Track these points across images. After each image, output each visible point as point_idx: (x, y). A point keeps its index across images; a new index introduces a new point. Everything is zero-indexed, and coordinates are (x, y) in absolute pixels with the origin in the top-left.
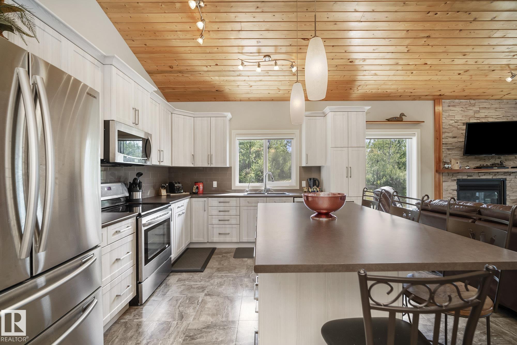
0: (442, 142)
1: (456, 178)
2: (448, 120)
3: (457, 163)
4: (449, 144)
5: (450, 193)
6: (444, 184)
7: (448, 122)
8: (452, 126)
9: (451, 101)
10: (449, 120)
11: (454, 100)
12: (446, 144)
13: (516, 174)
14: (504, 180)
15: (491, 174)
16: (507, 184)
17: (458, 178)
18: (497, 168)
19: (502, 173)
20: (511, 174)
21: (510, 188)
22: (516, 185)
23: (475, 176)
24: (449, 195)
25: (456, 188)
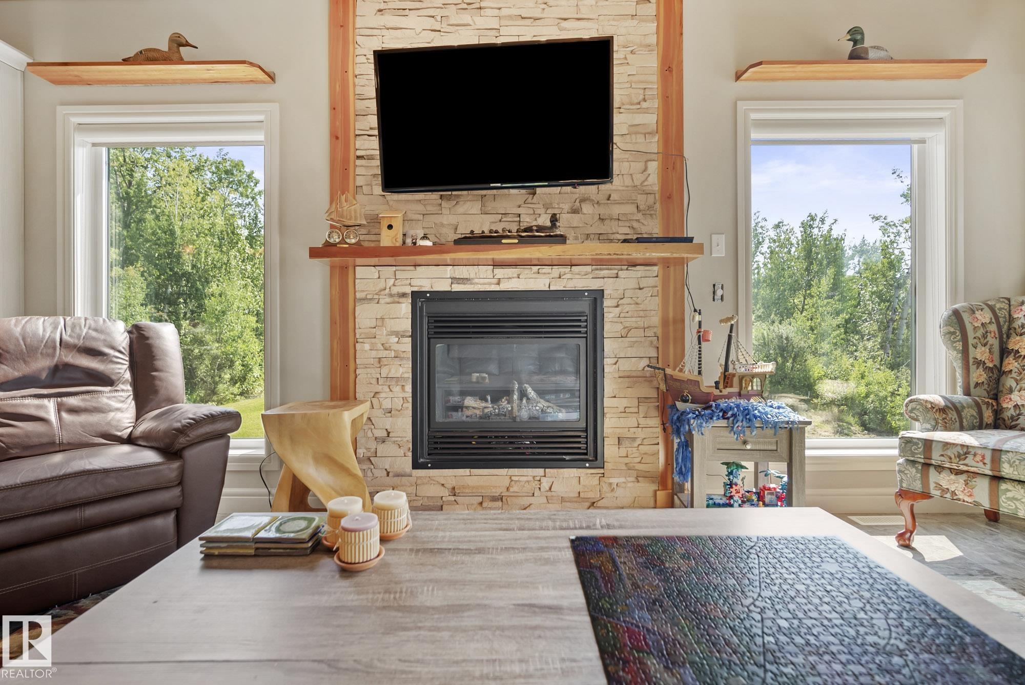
0: (356, 150)
1: (408, 290)
3: (390, 226)
5: (385, 347)
6: (363, 310)
13: (639, 274)
14: (597, 297)
15: (544, 271)
16: (605, 310)
17: (415, 289)
18: (516, 241)
19: (589, 268)
20: (623, 273)
21: (619, 326)
22: (643, 313)
23: (483, 281)
24: (383, 354)
25: (407, 325)
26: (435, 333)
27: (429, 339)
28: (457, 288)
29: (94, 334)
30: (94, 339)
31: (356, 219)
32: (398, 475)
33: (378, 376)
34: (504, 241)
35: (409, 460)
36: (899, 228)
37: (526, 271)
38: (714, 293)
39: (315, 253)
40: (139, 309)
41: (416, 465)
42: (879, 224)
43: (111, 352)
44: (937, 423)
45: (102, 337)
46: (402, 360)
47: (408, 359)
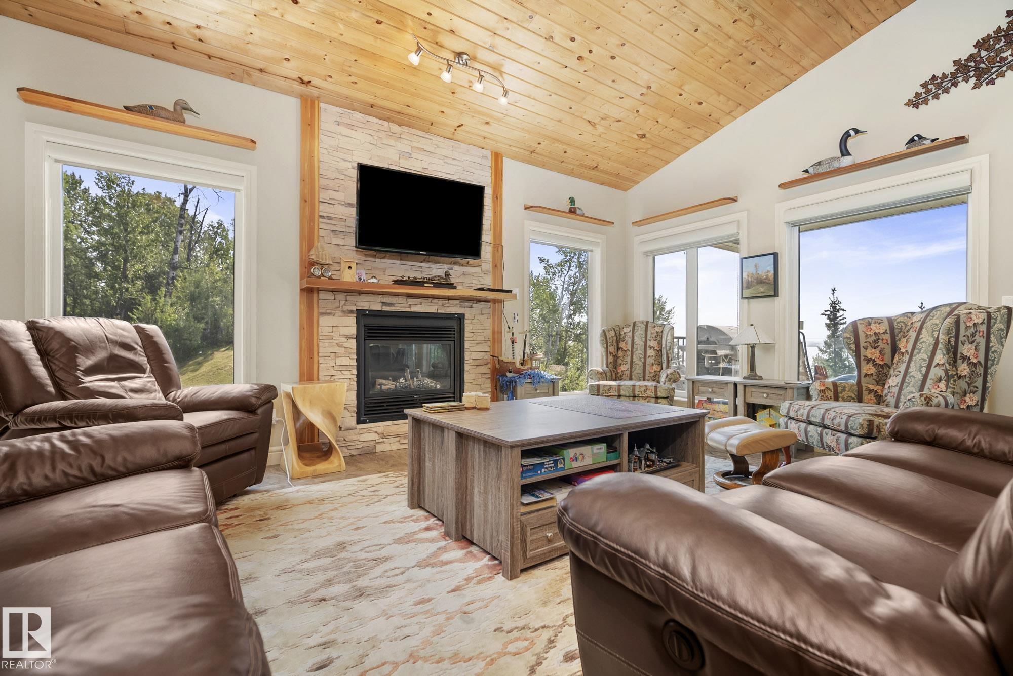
0: (319, 211)
1: (354, 308)
2: (335, 159)
3: (350, 268)
4: (338, 220)
5: (339, 345)
6: (324, 321)
7: (335, 162)
8: (346, 175)
9: (344, 113)
10: (338, 160)
11: (351, 112)
12: (330, 218)
13: (482, 307)
14: (461, 318)
15: (435, 301)
16: (466, 325)
17: (358, 308)
18: (432, 285)
19: (458, 302)
20: (474, 305)
21: (472, 334)
22: (483, 328)
23: (401, 306)
24: (337, 349)
25: (353, 331)
26: (369, 336)
27: (365, 340)
28: (386, 309)
29: (123, 333)
30: (125, 336)
31: (326, 260)
32: (347, 429)
33: (334, 365)
34: (425, 285)
35: (355, 418)
36: (555, 269)
37: (426, 301)
38: (514, 318)
41: (359, 422)
42: (543, 265)
43: (137, 347)
44: (600, 378)
45: (129, 335)
46: (350, 353)
47: (354, 353)
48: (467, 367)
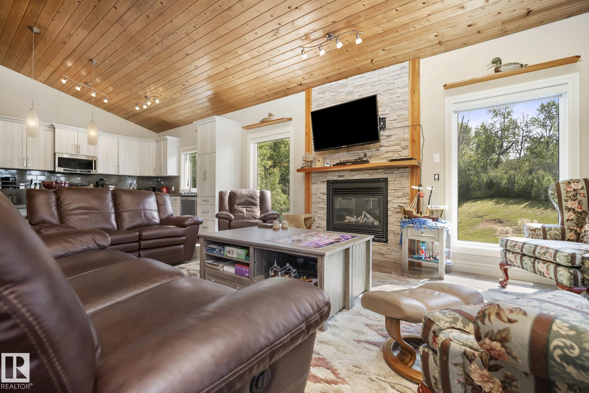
1: (325, 180)
3: (319, 161)
5: (319, 198)
6: (313, 186)
9: (321, 87)
11: (324, 85)
13: (402, 171)
14: (386, 180)
15: (367, 172)
16: (389, 185)
17: (327, 179)
18: (351, 163)
19: (383, 170)
20: (395, 172)
21: (394, 191)
22: (402, 186)
23: (348, 176)
24: (319, 200)
25: (325, 191)
26: (334, 193)
27: (332, 195)
28: (340, 179)
29: (253, 193)
30: (253, 194)
33: (318, 207)
34: (347, 164)
37: (361, 172)
38: (434, 177)
39: (298, 171)
40: (278, 185)
43: (256, 198)
44: (529, 235)
45: (254, 194)
46: (324, 202)
47: (325, 202)
48: (389, 213)
